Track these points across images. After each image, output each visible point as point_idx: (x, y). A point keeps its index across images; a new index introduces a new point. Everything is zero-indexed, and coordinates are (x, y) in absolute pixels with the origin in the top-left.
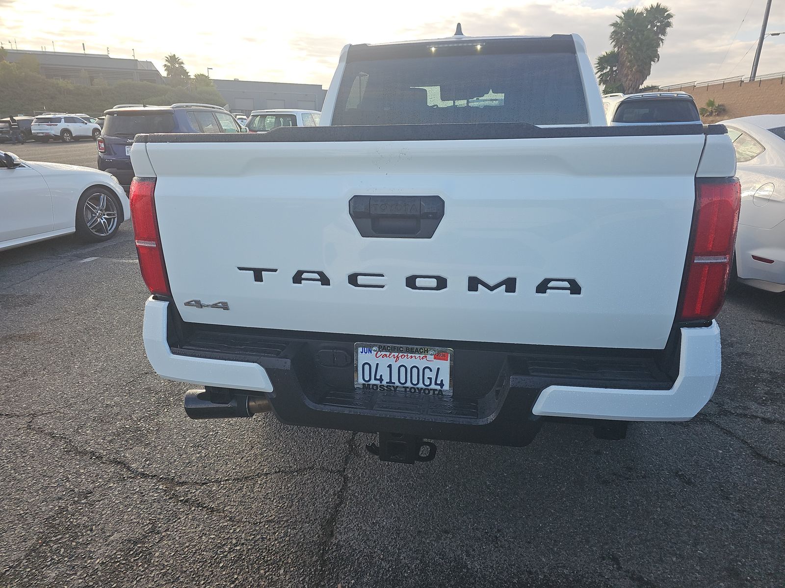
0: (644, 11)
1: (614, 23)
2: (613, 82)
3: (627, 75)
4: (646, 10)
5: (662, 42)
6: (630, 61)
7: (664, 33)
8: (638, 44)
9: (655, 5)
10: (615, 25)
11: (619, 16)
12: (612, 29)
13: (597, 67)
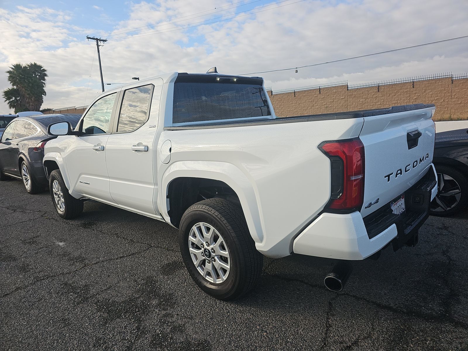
0: (27, 66)
1: (8, 71)
2: (20, 107)
3: (28, 103)
4: (28, 65)
5: (45, 85)
6: (28, 94)
7: (44, 80)
8: (31, 85)
9: (33, 63)
10: (9, 72)
11: (11, 67)
12: (8, 75)
13: (4, 97)
